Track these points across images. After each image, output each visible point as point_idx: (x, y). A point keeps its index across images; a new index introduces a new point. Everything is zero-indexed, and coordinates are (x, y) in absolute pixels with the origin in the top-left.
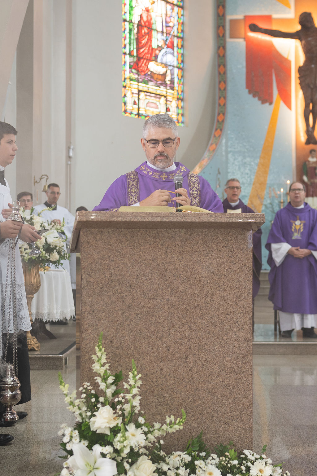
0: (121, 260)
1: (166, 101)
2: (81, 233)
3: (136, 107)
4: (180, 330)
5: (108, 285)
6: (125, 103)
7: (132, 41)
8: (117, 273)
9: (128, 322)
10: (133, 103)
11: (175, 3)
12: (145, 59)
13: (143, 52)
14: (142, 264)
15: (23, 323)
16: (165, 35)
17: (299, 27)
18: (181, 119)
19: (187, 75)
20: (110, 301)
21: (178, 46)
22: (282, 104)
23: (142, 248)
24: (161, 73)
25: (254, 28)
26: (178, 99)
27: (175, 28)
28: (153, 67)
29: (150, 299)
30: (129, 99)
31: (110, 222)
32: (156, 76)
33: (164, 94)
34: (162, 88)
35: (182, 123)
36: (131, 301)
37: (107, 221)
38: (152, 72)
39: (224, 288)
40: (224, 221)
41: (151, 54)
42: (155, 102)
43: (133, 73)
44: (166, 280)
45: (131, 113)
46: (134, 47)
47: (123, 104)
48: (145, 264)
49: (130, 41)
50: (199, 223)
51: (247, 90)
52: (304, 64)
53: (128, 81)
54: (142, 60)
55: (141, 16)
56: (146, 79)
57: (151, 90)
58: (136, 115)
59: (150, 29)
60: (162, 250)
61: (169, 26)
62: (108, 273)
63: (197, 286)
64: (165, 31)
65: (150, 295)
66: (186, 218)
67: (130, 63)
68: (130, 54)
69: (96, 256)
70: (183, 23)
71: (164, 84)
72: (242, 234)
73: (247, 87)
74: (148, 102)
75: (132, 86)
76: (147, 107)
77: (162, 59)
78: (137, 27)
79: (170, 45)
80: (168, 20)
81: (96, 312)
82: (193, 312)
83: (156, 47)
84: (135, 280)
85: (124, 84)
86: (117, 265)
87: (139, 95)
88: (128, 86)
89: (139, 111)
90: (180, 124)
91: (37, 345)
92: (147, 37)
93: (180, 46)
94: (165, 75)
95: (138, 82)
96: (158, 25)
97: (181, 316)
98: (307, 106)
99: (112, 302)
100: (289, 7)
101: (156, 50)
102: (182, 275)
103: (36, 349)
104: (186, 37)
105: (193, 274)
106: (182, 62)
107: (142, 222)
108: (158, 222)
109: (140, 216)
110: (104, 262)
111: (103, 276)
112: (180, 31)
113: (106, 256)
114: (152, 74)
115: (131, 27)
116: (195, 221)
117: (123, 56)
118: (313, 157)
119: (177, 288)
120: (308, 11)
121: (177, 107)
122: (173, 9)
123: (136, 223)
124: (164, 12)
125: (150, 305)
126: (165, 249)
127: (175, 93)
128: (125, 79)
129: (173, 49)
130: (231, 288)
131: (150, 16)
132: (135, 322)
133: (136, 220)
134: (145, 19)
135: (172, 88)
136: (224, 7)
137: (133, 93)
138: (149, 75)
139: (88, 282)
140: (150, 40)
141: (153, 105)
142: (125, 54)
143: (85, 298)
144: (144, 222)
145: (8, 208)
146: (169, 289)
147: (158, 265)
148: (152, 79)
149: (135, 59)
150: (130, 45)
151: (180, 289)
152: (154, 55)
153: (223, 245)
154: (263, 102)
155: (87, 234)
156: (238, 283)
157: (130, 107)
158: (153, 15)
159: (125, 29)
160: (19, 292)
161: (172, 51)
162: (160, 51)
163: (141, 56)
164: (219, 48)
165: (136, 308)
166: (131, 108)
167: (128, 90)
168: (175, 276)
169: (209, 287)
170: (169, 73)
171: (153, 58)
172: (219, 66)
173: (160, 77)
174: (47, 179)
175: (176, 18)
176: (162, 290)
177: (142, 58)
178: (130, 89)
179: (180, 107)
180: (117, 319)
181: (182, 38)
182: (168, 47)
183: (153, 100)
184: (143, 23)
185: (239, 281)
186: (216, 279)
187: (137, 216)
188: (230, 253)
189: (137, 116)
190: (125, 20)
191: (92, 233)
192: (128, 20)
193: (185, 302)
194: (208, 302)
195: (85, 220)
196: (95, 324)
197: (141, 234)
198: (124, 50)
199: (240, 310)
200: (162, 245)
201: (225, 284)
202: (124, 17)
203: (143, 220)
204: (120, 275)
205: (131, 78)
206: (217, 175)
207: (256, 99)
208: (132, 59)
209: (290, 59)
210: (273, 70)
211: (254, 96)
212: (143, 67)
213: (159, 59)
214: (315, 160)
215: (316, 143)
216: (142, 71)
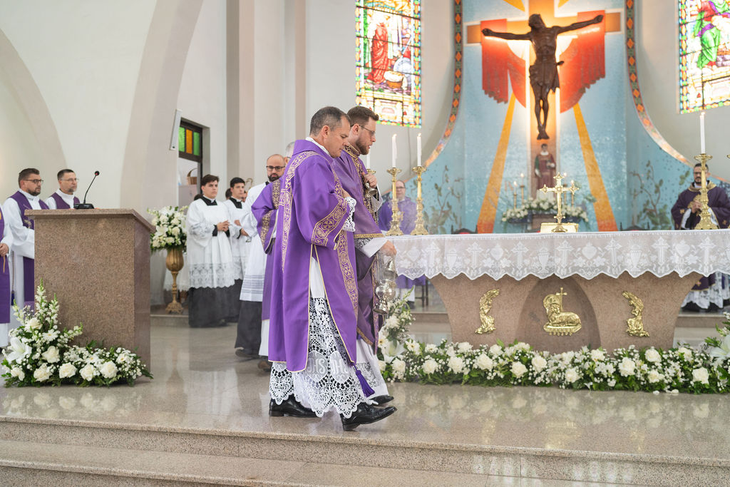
0: (57, 237)
1: (403, 105)
7: (367, 55)
11: (412, 16)
12: (380, 69)
13: (378, 63)
14: (68, 239)
16: (401, 46)
17: (529, 29)
18: (418, 120)
19: (424, 80)
21: (414, 55)
22: (517, 101)
24: (398, 81)
25: (487, 32)
26: (415, 103)
27: (412, 39)
28: (389, 76)
32: (392, 84)
33: (401, 99)
34: (398, 94)
35: (420, 124)
38: (387, 81)
39: (117, 253)
41: (387, 65)
42: (390, 107)
46: (369, 60)
48: (71, 239)
49: (365, 55)
51: (483, 91)
52: (535, 63)
53: (363, 91)
54: (377, 71)
55: (376, 31)
56: (382, 88)
57: (386, 97)
59: (386, 42)
61: (406, 38)
64: (401, 42)
68: (365, 66)
70: (420, 34)
71: (401, 90)
73: (484, 88)
74: (384, 108)
75: (367, 95)
76: (382, 112)
77: (398, 68)
78: (373, 41)
79: (406, 54)
80: (404, 31)
83: (392, 58)
84: (64, 249)
85: (359, 94)
86: (54, 240)
87: (374, 102)
88: (363, 95)
90: (417, 126)
92: (382, 49)
93: (417, 55)
94: (401, 82)
95: (374, 91)
96: (393, 37)
98: (537, 103)
99: (52, 261)
100: (524, 10)
101: (391, 60)
104: (423, 45)
106: (420, 69)
112: (417, 41)
115: (366, 42)
117: (358, 68)
118: (545, 151)
120: (537, 13)
121: (415, 110)
122: (409, 22)
124: (400, 26)
126: (82, 230)
127: (412, 97)
128: (360, 89)
129: (410, 58)
131: (385, 30)
134: (380, 33)
135: (409, 94)
136: (461, 15)
137: (368, 101)
140: (385, 51)
141: (389, 111)
142: (360, 66)
147: (78, 240)
148: (387, 87)
149: (371, 71)
150: (365, 58)
152: (389, 65)
153: (116, 228)
154: (498, 102)
158: (389, 30)
159: (360, 44)
161: (408, 60)
162: (396, 61)
163: (376, 67)
164: (456, 53)
170: (405, 80)
171: (389, 68)
172: (456, 70)
173: (396, 85)
175: (413, 29)
177: (378, 69)
178: (364, 97)
179: (417, 110)
181: (419, 48)
182: (404, 56)
183: (389, 105)
184: (378, 38)
188: (121, 232)
190: (359, 37)
191: (40, 222)
192: (363, 36)
194: (107, 262)
198: (358, 64)
202: (358, 34)
205: (366, 87)
206: (444, 172)
207: (492, 98)
208: (367, 71)
209: (524, 58)
210: (508, 71)
211: (490, 96)
212: (379, 77)
213: (395, 69)
214: (547, 153)
215: (547, 137)
216: (377, 81)
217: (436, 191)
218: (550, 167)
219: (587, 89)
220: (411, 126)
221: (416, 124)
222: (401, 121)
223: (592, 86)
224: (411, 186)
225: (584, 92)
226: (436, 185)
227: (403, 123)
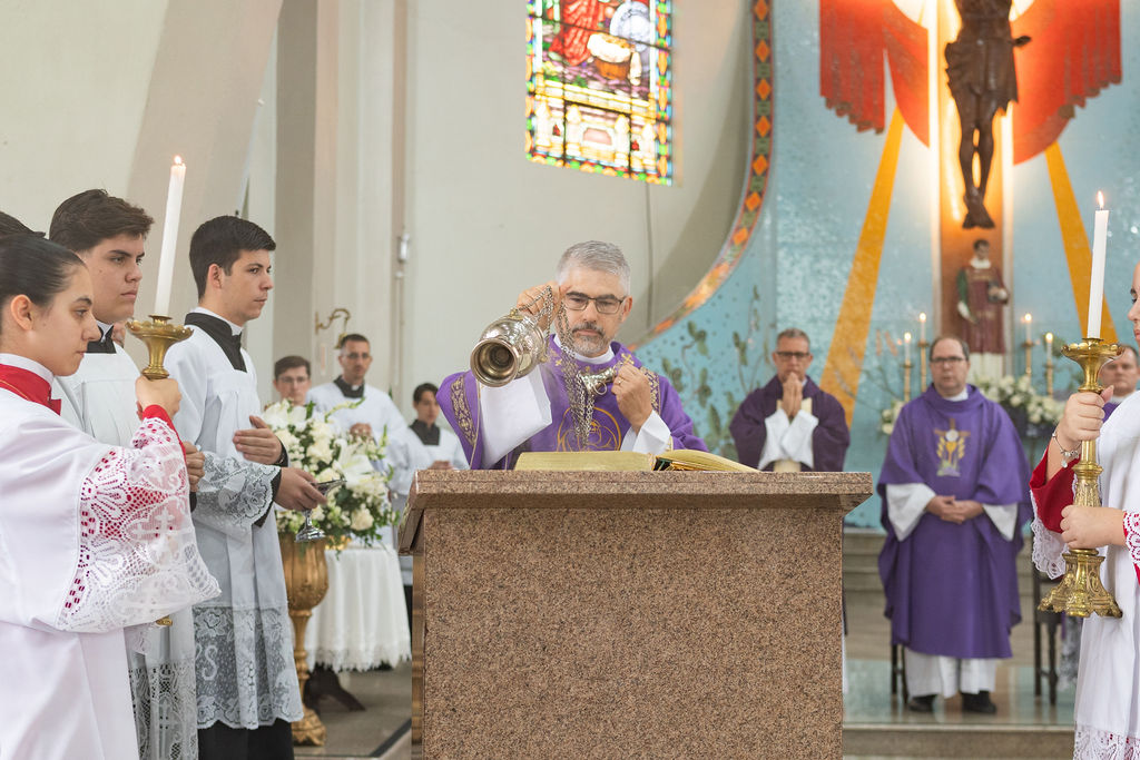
0: (522, 586)
1: (631, 125)
2: (426, 520)
3: (559, 140)
4: (665, 755)
5: (490, 646)
6: (532, 133)
8: (512, 617)
9: (538, 737)
10: (552, 131)
12: (580, 27)
13: (575, 11)
14: (572, 593)
15: (283, 702)
18: (664, 167)
19: (679, 63)
20: (494, 685)
22: (906, 131)
23: (572, 554)
24: (619, 60)
26: (659, 120)
28: (600, 46)
29: (592, 679)
30: (543, 124)
31: (496, 496)
32: (605, 68)
33: (626, 108)
34: (621, 95)
35: (668, 176)
36: (545, 686)
37: (488, 495)
38: (595, 58)
39: (773, 653)
40: (772, 492)
41: (595, 17)
42: (602, 128)
43: (551, 60)
44: (632, 634)
45: (546, 156)
46: (554, 2)
47: (528, 135)
48: (581, 593)
50: (712, 496)
51: (822, 100)
52: (959, 37)
53: (539, 80)
54: (573, 31)
56: (584, 76)
57: (593, 101)
58: (557, 159)
60: (622, 560)
62: (489, 616)
63: (706, 649)
65: (592, 670)
66: (680, 485)
67: (544, 37)
68: (546, 17)
69: (460, 575)
72: (815, 521)
73: (823, 93)
74: (588, 129)
75: (549, 91)
76: (584, 139)
77: (620, 27)
81: (459, 711)
82: (696, 712)
84: (554, 633)
85: (531, 87)
86: (511, 598)
87: (565, 111)
88: (539, 91)
89: (565, 149)
90: (663, 181)
91: (318, 731)
94: (626, 65)
95: (564, 83)
97: (667, 720)
98: (966, 137)
99: (499, 686)
101: (606, 5)
102: (669, 622)
103: (316, 741)
105: (696, 619)
106: (669, 33)
107: (572, 495)
108: (612, 494)
109: (569, 482)
110: (480, 591)
111: (478, 624)
113: (487, 576)
114: (597, 62)
116: (701, 492)
117: (528, 21)
118: (981, 258)
119: (659, 651)
121: (657, 139)
123: (559, 497)
125: (591, 694)
126: (627, 557)
127: (651, 106)
128: (533, 75)
129: (647, 5)
130: (789, 653)
132: (554, 736)
133: (559, 491)
135: (645, 97)
137: (551, 108)
138: (589, 65)
139: (441, 639)
141: (600, 136)
142: (533, 16)
143: (434, 679)
144: (577, 495)
145: (248, 427)
146: (638, 656)
147: (611, 596)
148: (596, 76)
149: (558, 29)
151: (665, 655)
152: (601, 18)
153: (769, 546)
154: (862, 128)
155: (440, 522)
156: (807, 640)
157: (544, 139)
160: (274, 627)
161: (644, 9)
162: (616, 8)
163: (571, 21)
165: (557, 702)
166: (548, 145)
167: (540, 101)
168: (652, 624)
169: (737, 649)
170: (636, 60)
171: (600, 26)
172: (757, 42)
173: (615, 70)
174: (347, 319)
176: (621, 658)
177: (574, 25)
178: (544, 98)
179: (663, 140)
180: (512, 728)
183: (599, 123)
185: (809, 635)
186: (754, 629)
187: (562, 482)
188: (788, 566)
189: (560, 163)
191: (451, 520)
193: (677, 686)
194: (732, 687)
195: (435, 491)
196: (457, 742)
197: (572, 522)
198: (530, 8)
199: (811, 707)
200: (621, 547)
201: (775, 642)
203: (575, 491)
204: (520, 622)
205: (548, 72)
206: (752, 302)
207: (845, 119)
208: (549, 29)
209: (924, 24)
210: (885, 52)
211: (840, 113)
212: (575, 47)
213: (613, 28)
214: (986, 264)
215: (989, 224)
216: (573, 56)
217: (736, 351)
218: (996, 297)
219: (1077, 109)
220: (649, 179)
221: (659, 175)
222: (626, 164)
223: (1090, 101)
224: (682, 338)
225: (1071, 115)
226: (736, 336)
227: (630, 171)
